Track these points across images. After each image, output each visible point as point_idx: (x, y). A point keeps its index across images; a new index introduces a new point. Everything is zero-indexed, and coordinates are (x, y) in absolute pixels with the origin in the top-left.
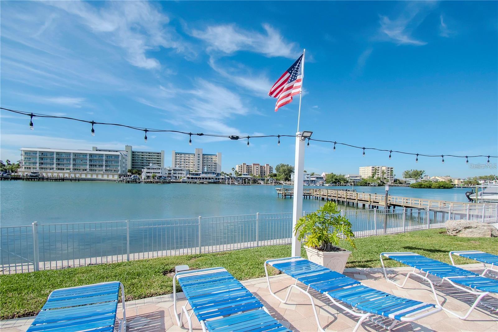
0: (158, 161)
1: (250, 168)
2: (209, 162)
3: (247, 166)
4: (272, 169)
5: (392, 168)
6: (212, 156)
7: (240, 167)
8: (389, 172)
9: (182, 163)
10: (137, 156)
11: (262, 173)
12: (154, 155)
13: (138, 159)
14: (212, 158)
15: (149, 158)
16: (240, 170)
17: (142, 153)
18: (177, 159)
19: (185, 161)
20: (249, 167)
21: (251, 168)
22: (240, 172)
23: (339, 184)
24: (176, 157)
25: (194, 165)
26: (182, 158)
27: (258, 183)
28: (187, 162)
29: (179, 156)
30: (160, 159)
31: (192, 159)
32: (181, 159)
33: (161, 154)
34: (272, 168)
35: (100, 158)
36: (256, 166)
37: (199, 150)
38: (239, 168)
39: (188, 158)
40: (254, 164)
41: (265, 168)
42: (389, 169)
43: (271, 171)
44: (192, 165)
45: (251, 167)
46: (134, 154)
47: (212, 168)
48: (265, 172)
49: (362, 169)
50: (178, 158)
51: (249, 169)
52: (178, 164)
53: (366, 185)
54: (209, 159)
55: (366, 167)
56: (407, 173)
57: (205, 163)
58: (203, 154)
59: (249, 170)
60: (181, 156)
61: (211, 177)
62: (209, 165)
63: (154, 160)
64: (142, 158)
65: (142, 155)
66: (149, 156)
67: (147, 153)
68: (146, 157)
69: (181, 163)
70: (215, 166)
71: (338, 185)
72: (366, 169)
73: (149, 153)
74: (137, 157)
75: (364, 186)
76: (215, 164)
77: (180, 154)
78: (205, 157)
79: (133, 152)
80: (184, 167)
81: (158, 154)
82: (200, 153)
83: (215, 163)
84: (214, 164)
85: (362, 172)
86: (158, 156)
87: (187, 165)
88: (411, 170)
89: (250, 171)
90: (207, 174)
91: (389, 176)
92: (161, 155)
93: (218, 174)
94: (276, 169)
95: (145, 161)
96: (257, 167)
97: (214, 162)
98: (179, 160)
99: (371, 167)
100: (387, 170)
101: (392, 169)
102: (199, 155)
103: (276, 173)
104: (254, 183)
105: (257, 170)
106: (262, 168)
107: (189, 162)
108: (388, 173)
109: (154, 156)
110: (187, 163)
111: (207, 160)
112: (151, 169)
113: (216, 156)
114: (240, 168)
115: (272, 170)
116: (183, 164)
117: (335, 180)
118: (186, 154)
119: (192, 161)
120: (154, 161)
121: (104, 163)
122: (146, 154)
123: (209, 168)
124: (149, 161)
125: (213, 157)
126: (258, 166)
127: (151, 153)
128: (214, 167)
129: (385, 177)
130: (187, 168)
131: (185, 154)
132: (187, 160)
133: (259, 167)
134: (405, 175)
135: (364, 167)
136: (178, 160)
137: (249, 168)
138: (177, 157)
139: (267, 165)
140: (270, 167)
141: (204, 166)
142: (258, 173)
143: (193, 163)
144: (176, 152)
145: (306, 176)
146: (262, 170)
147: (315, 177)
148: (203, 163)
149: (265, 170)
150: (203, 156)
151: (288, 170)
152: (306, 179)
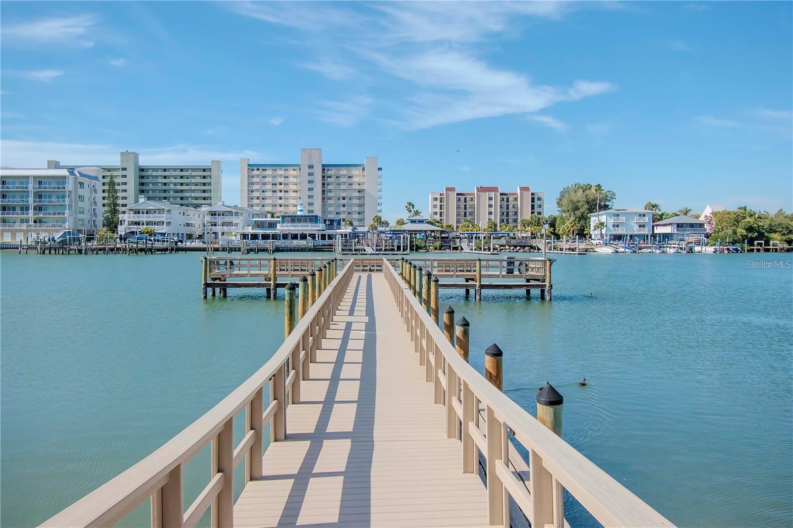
0: (204, 191)
1: (469, 203)
2: (342, 187)
3: (458, 194)
4: (539, 203)
6: (351, 168)
7: (436, 199)
9: (268, 194)
10: (151, 180)
11: (508, 214)
12: (194, 174)
13: (154, 187)
14: (350, 174)
15: (182, 184)
16: (438, 210)
17: (165, 170)
18: (253, 184)
19: (275, 188)
20: (465, 199)
21: (472, 203)
22: (439, 215)
24: (250, 177)
26: (267, 180)
27: (455, 248)
28: (281, 191)
29: (258, 176)
30: (210, 184)
31: (294, 180)
32: (265, 184)
33: (210, 170)
34: (539, 199)
35: (23, 188)
36: (487, 195)
37: (311, 154)
38: (435, 203)
39: (282, 180)
40: (481, 189)
41: (516, 199)
43: (537, 210)
45: (472, 199)
46: (144, 174)
47: (351, 205)
48: (516, 213)
50: (255, 180)
51: (465, 206)
52: (258, 198)
54: (342, 180)
57: (330, 191)
58: (324, 166)
59: (465, 208)
60: (264, 173)
62: (344, 198)
63: (193, 187)
64: (165, 184)
65: (165, 177)
66: (182, 177)
67: (175, 170)
68: (173, 180)
69: (264, 195)
70: (359, 198)
73: (182, 170)
74: (153, 184)
76: (361, 194)
77: (261, 169)
78: (330, 173)
79: (142, 170)
80: (273, 206)
81: (204, 170)
82: (314, 162)
83: (359, 192)
84: (357, 194)
86: (204, 177)
87: (281, 198)
89: (468, 210)
90: (296, 224)
92: (214, 173)
93: (332, 221)
95: (171, 193)
97: (357, 187)
98: (258, 187)
102: (311, 167)
103: (557, 214)
104: (441, 249)
105: (490, 206)
106: (508, 199)
107: (285, 192)
109: (194, 177)
110: (282, 194)
111: (337, 181)
112: (143, 213)
113: (363, 170)
114: (438, 203)
115: (540, 206)
116: (270, 198)
118: (277, 168)
119: (294, 187)
120: (193, 191)
121: (31, 200)
122: (174, 173)
123: (344, 206)
124: (182, 191)
125: (355, 172)
126: (492, 194)
127: (187, 170)
128: (356, 201)
130: (282, 209)
131: (275, 166)
132: (281, 184)
133: (495, 196)
136: (255, 187)
137: (465, 201)
138: (253, 177)
139: (522, 189)
140: (533, 194)
141: (330, 202)
142: (492, 217)
143: (297, 192)
144: (250, 163)
145: (636, 219)
146: (505, 206)
147: (670, 224)
148: (323, 191)
149: (516, 206)
150: (324, 170)
151: (588, 203)
152: (636, 230)
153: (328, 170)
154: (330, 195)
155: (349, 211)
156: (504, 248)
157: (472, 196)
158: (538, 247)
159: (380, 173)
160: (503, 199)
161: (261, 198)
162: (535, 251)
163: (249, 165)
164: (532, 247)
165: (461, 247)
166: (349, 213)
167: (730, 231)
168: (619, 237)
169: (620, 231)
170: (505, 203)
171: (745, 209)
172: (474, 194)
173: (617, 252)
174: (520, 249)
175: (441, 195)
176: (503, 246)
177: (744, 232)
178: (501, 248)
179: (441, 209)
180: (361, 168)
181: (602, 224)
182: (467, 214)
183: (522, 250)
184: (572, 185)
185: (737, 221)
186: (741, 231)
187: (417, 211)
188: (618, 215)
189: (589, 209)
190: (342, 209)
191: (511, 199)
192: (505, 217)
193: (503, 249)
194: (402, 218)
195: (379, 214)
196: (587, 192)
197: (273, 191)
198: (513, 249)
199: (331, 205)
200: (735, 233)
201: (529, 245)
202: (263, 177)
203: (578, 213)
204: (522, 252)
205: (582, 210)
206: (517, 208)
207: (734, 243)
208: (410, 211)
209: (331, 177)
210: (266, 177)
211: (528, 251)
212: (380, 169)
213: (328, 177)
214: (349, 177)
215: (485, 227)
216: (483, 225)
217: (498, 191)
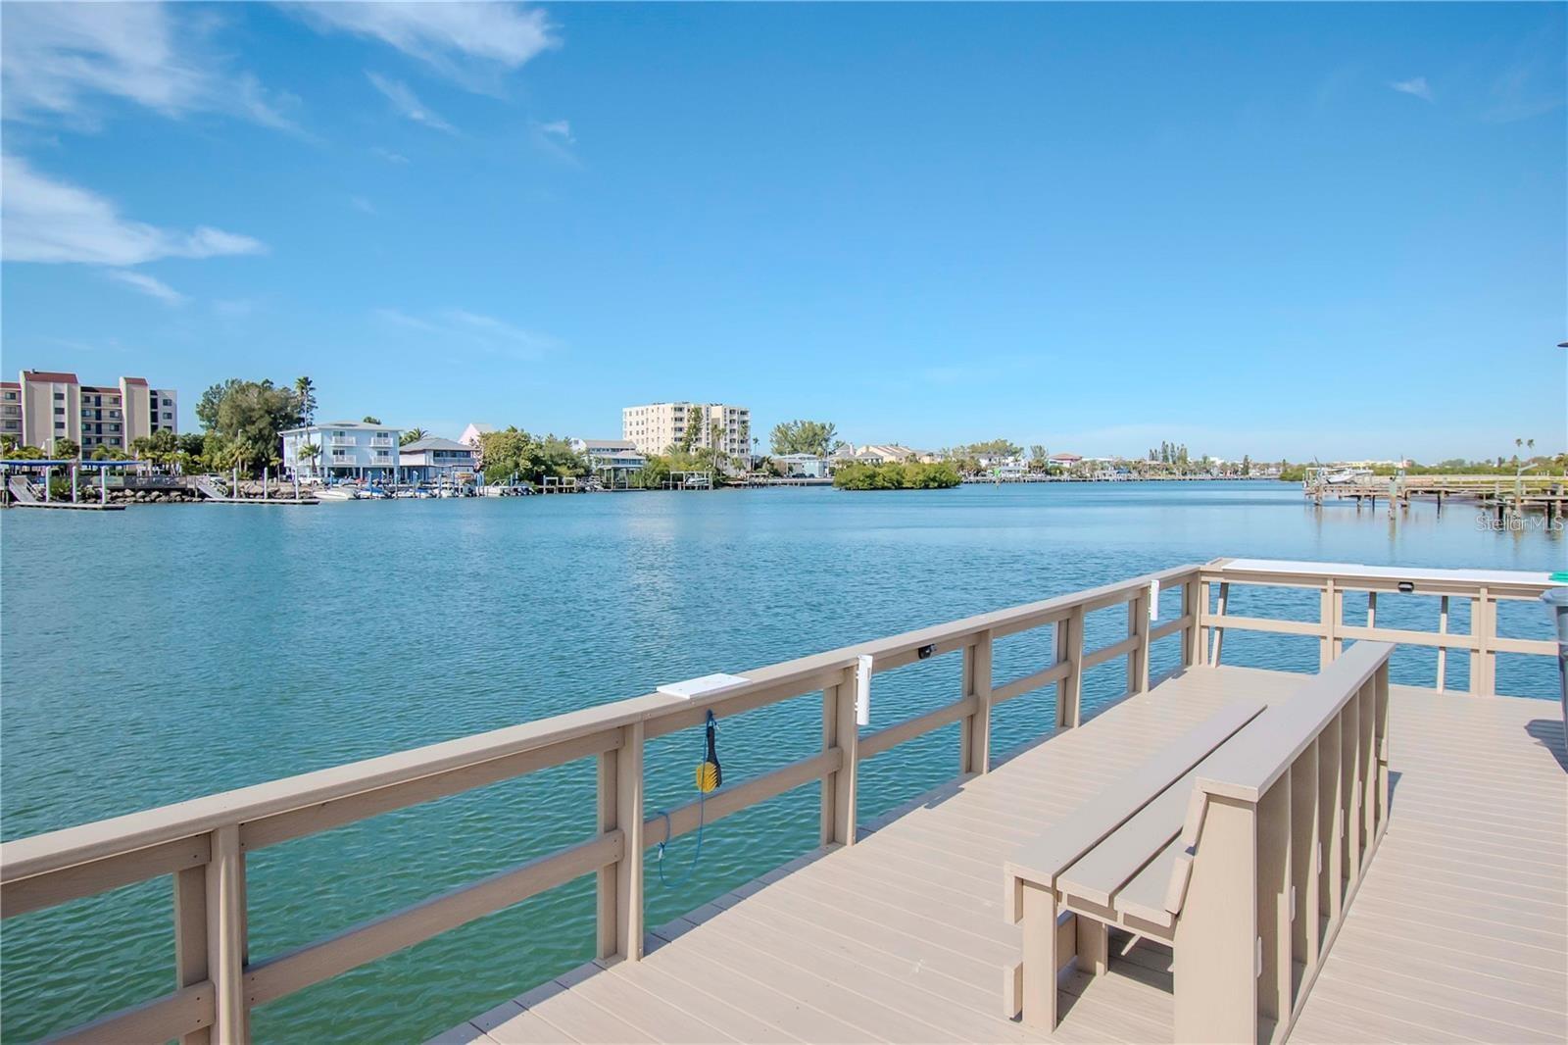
1: (6, 403)
4: (168, 409)
5: (743, 413)
8: (736, 426)
11: (100, 429)
21: (13, 403)
23: (552, 482)
34: (166, 403)
36: (51, 388)
40: (33, 377)
41: (117, 401)
42: (735, 417)
43: (162, 422)
45: (13, 396)
48: (118, 427)
49: (634, 414)
53: (667, 487)
55: (650, 407)
71: (550, 491)
72: (652, 416)
75: (656, 488)
85: (634, 429)
88: (795, 423)
89: (5, 417)
91: (736, 445)
94: (200, 413)
96: (59, 396)
99: (672, 405)
100: (728, 422)
101: (745, 418)
103: (202, 433)
105: (59, 411)
106: (98, 399)
108: (732, 431)
115: (169, 416)
117: (529, 464)
126: (64, 388)
129: (722, 449)
133: (71, 391)
134: (778, 442)
135: (644, 408)
139: (130, 381)
140: (153, 393)
142: (65, 433)
146: (94, 413)
147: (423, 451)
149: (117, 414)
151: (269, 412)
156: (120, 494)
157: (13, 390)
158: (198, 490)
160: (87, 400)
162: (194, 499)
164: (184, 491)
165: (11, 494)
167: (510, 463)
170: (92, 405)
172: (19, 386)
173: (357, 498)
174: (159, 496)
176: (119, 490)
178: (115, 494)
181: (315, 449)
183: (163, 498)
184: (227, 382)
186: (524, 463)
188: (342, 434)
189: (271, 424)
191: (105, 399)
192: (93, 434)
193: (118, 497)
196: (268, 394)
198: (144, 497)
200: (516, 465)
201: (177, 486)
204: (165, 502)
205: (261, 425)
206: (121, 417)
211: (178, 498)
215: (52, 453)
216: (48, 446)
217: (76, 382)
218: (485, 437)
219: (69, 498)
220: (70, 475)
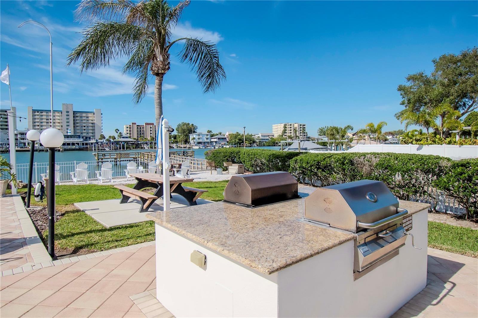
0: (6, 122)
1: (142, 129)
2: (84, 121)
3: (137, 126)
5: (304, 125)
6: (88, 113)
7: (128, 127)
8: (302, 129)
9: (43, 124)
16: (129, 132)
18: (35, 119)
19: (48, 121)
20: (140, 127)
21: (143, 129)
22: (129, 134)
25: (62, 126)
26: (43, 117)
27: (142, 148)
29: (38, 115)
31: (58, 118)
32: (42, 119)
36: (149, 126)
37: (67, 106)
38: (127, 129)
40: (147, 124)
42: (301, 126)
44: (59, 126)
45: (143, 128)
47: (89, 130)
49: (275, 126)
50: (36, 117)
51: (140, 130)
52: (38, 126)
53: (275, 145)
54: (84, 118)
56: (322, 130)
57: (78, 123)
58: (73, 111)
59: (140, 131)
60: (41, 114)
61: (75, 142)
62: (84, 127)
69: (41, 124)
70: (92, 127)
72: (279, 127)
77: (39, 112)
78: (77, 115)
82: (69, 110)
83: (92, 124)
84: (91, 125)
85: (275, 130)
86: (3, 115)
88: (326, 127)
89: (142, 132)
90: (69, 139)
91: (301, 134)
93: (86, 137)
94: (177, 130)
96: (151, 128)
97: (91, 122)
98: (38, 120)
99: (284, 124)
100: (299, 128)
101: (305, 127)
102: (68, 112)
103: (177, 134)
104: (136, 148)
105: (151, 131)
108: (300, 130)
111: (81, 119)
113: (94, 114)
114: (129, 129)
116: (45, 126)
118: (49, 112)
119: (59, 121)
123: (85, 130)
125: (90, 115)
126: (152, 126)
128: (91, 128)
129: (297, 135)
131: (47, 111)
132: (51, 119)
133: (153, 126)
134: (320, 132)
135: (278, 125)
136: (36, 121)
137: (140, 129)
138: (35, 115)
141: (77, 128)
142: (152, 135)
143: (60, 123)
144: (33, 109)
145: (205, 136)
147: (216, 138)
148: (74, 123)
150: (74, 113)
151: (188, 130)
152: (206, 141)
153: (76, 114)
154: (77, 125)
155: (88, 132)
157: (143, 127)
158: (173, 147)
159: (102, 115)
161: (40, 126)
163: (33, 110)
165: (144, 147)
166: (87, 133)
167: (234, 141)
168: (199, 143)
169: (200, 141)
171: (238, 133)
172: (144, 126)
173: (200, 148)
175: (130, 126)
177: (238, 140)
179: (130, 132)
180: (93, 114)
181: (194, 138)
182: (141, 133)
185: (236, 137)
186: (237, 140)
187: (121, 133)
188: (199, 135)
189: (188, 132)
190: (84, 131)
194: (114, 135)
195: (102, 134)
197: (47, 123)
199: (78, 129)
200: (235, 141)
202: (41, 116)
203: (185, 134)
205: (187, 133)
207: (235, 144)
208: (117, 132)
209: (77, 117)
210: (42, 116)
212: (102, 114)
213: (76, 117)
214: (87, 117)
215: (150, 139)
216: (149, 138)
217: (154, 125)
218: (229, 135)
219: (152, 148)
220: (153, 144)
